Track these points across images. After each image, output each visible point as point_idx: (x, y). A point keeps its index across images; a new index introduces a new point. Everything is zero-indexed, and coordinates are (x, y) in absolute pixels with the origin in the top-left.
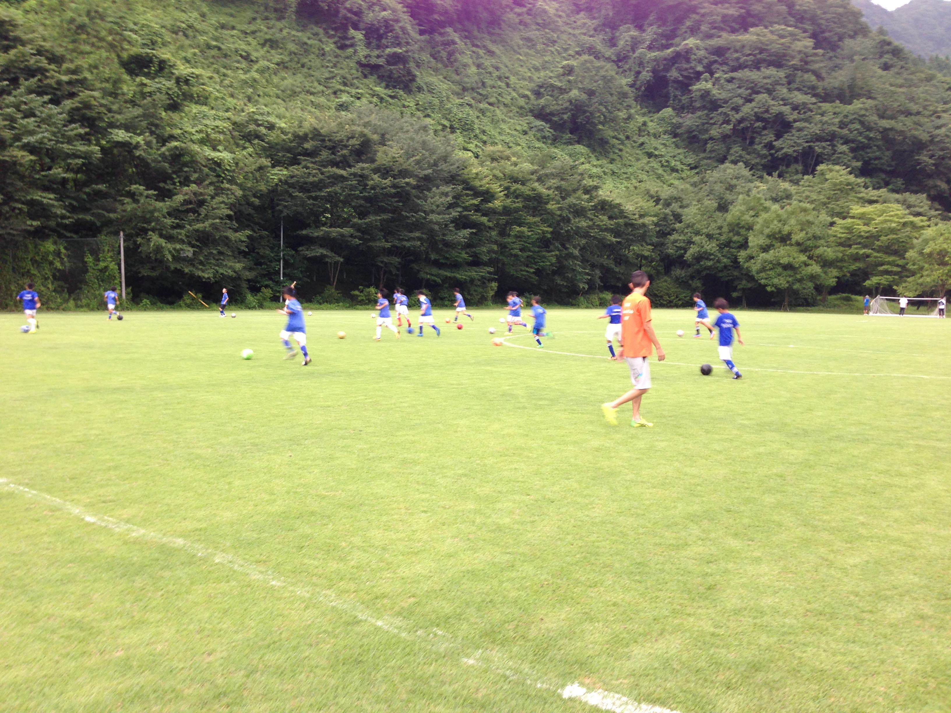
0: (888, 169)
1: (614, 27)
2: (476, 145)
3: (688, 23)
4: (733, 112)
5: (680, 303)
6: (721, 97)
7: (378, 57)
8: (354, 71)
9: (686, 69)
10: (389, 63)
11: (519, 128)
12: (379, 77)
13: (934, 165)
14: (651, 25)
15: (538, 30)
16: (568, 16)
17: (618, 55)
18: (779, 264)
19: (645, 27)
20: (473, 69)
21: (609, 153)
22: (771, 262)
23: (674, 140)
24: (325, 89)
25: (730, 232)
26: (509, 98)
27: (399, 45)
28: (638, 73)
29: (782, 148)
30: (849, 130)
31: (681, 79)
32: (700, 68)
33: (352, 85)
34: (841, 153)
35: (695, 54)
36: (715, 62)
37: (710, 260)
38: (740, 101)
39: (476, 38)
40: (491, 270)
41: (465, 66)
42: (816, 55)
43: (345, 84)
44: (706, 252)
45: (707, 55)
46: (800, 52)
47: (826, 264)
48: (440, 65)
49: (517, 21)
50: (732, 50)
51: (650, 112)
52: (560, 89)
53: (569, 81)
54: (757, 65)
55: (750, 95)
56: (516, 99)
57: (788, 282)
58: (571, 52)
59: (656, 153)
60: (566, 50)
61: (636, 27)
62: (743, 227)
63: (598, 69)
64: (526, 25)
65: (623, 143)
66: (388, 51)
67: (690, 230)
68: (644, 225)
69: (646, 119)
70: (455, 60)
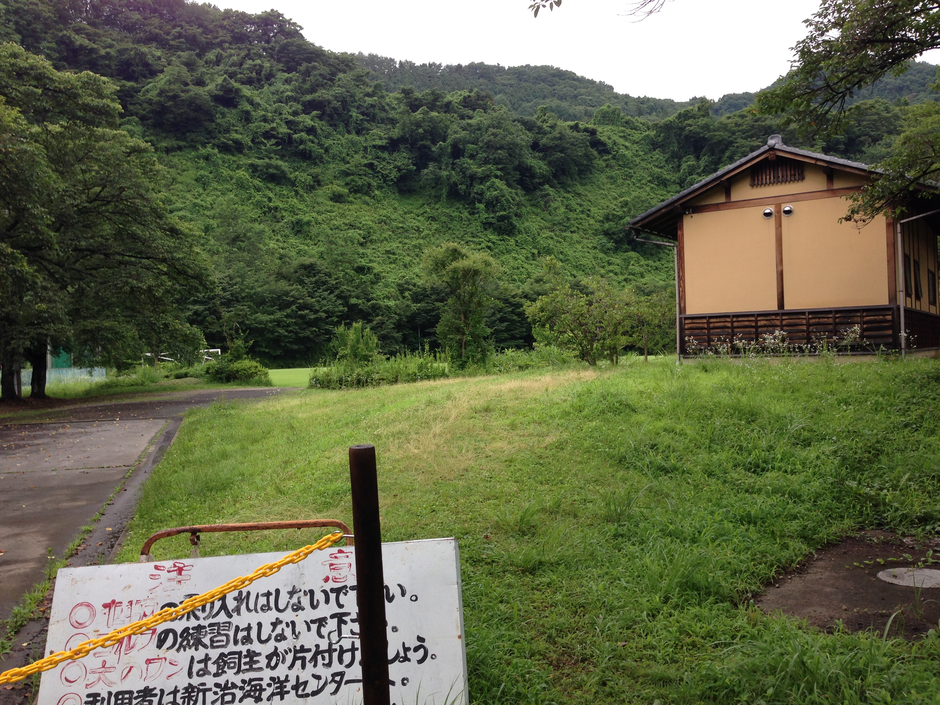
1: (680, 158)
7: (493, 218)
8: (479, 228)
11: (590, 245)
12: (493, 230)
14: (705, 155)
16: (646, 154)
19: (701, 157)
20: (562, 209)
26: (588, 225)
27: (505, 210)
39: (569, 186)
41: (556, 208)
49: (604, 165)
52: (619, 217)
56: (593, 224)
58: (644, 182)
61: (694, 157)
64: (611, 167)
66: (498, 214)
70: (549, 206)
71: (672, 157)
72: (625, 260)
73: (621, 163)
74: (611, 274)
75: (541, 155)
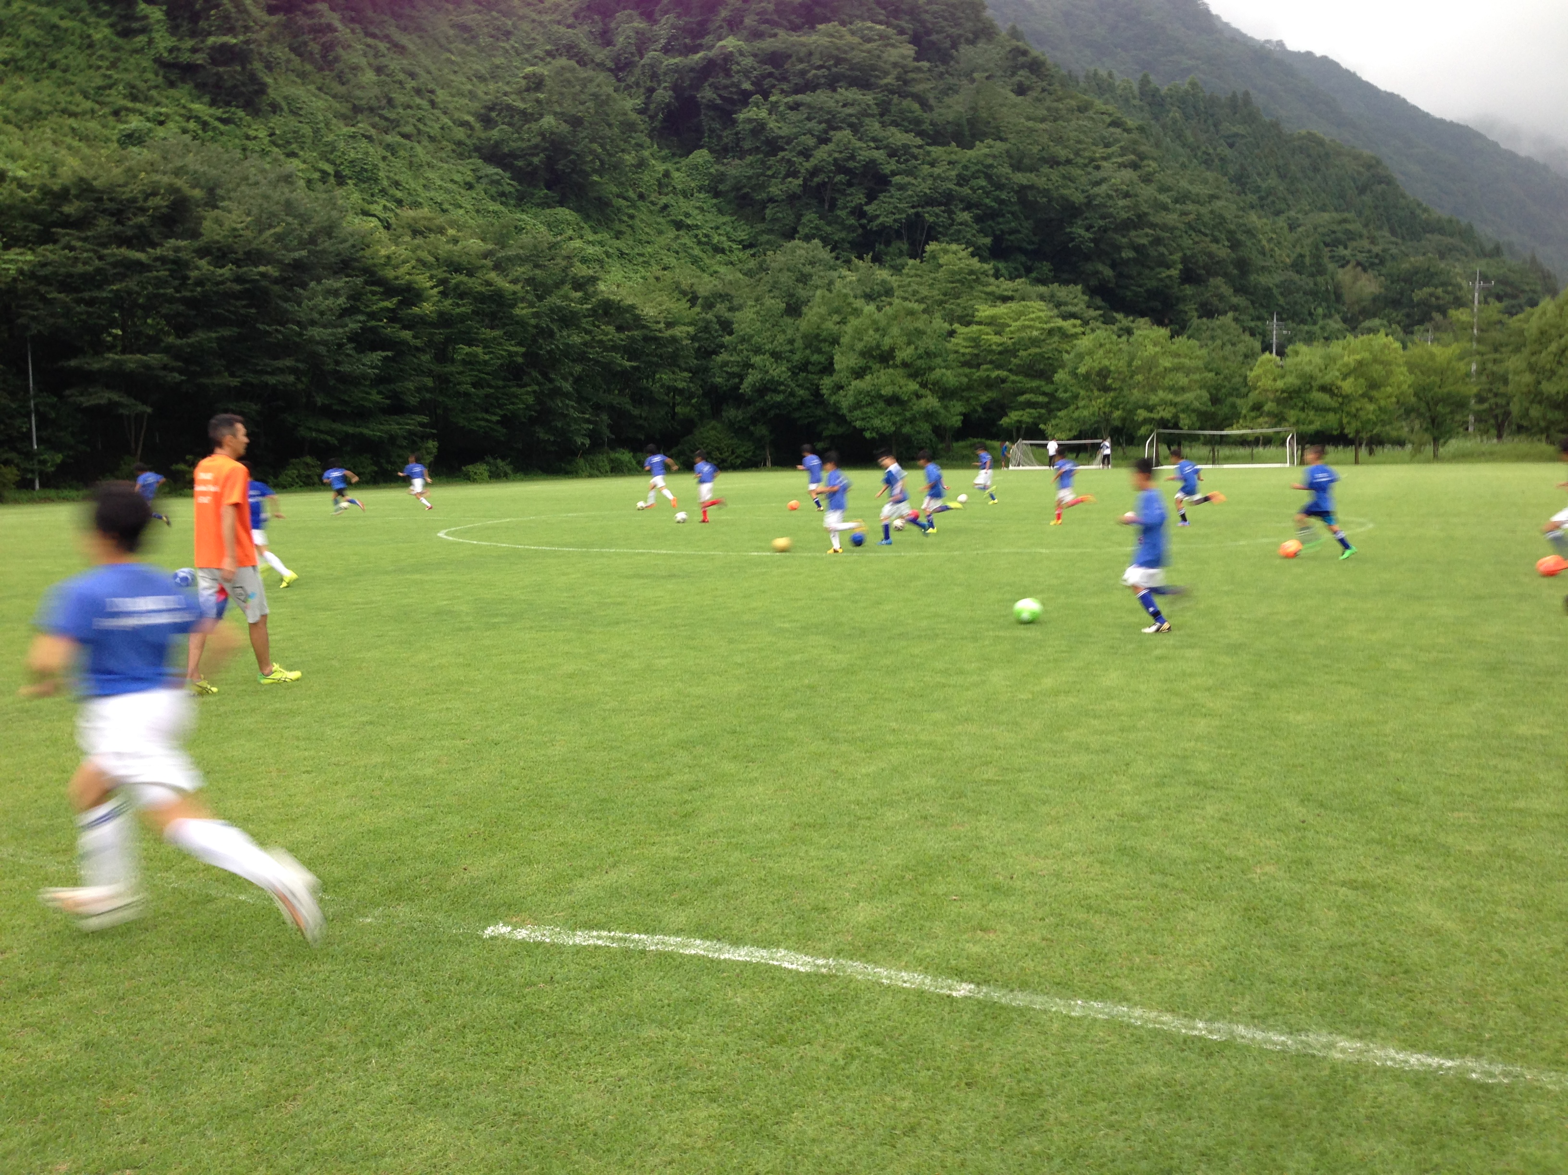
0: (1030, 247)
1: (607, 13)
2: (385, 207)
3: (724, 13)
4: (801, 159)
5: (739, 461)
6: (781, 133)
7: (194, 50)
8: (150, 75)
9: (726, 87)
10: (214, 62)
11: (457, 177)
12: (197, 86)
13: (1092, 240)
14: (666, 13)
15: (479, 12)
17: (616, 60)
18: (881, 396)
19: (657, 16)
20: (369, 76)
21: (613, 221)
22: (868, 394)
23: (715, 201)
24: (97, 107)
25: (806, 348)
26: (437, 126)
27: (231, 30)
28: (651, 90)
29: (878, 216)
30: (971, 188)
31: (719, 101)
32: (747, 86)
33: (147, 100)
34: (961, 224)
35: (738, 64)
36: (771, 75)
37: (779, 392)
38: (811, 142)
39: (371, 22)
40: (425, 419)
41: (355, 68)
42: (919, 70)
43: (134, 98)
44: (772, 381)
45: (756, 65)
46: (895, 65)
47: (946, 394)
50: (794, 58)
51: (674, 155)
52: (523, 113)
53: (538, 101)
54: (832, 84)
55: (826, 132)
56: (449, 128)
57: (894, 423)
58: (537, 52)
59: (689, 222)
60: (529, 47)
61: (641, 14)
62: (825, 340)
63: (584, 84)
65: (634, 206)
66: (211, 40)
67: (745, 346)
68: (674, 340)
69: (668, 166)
72: (549, 224)
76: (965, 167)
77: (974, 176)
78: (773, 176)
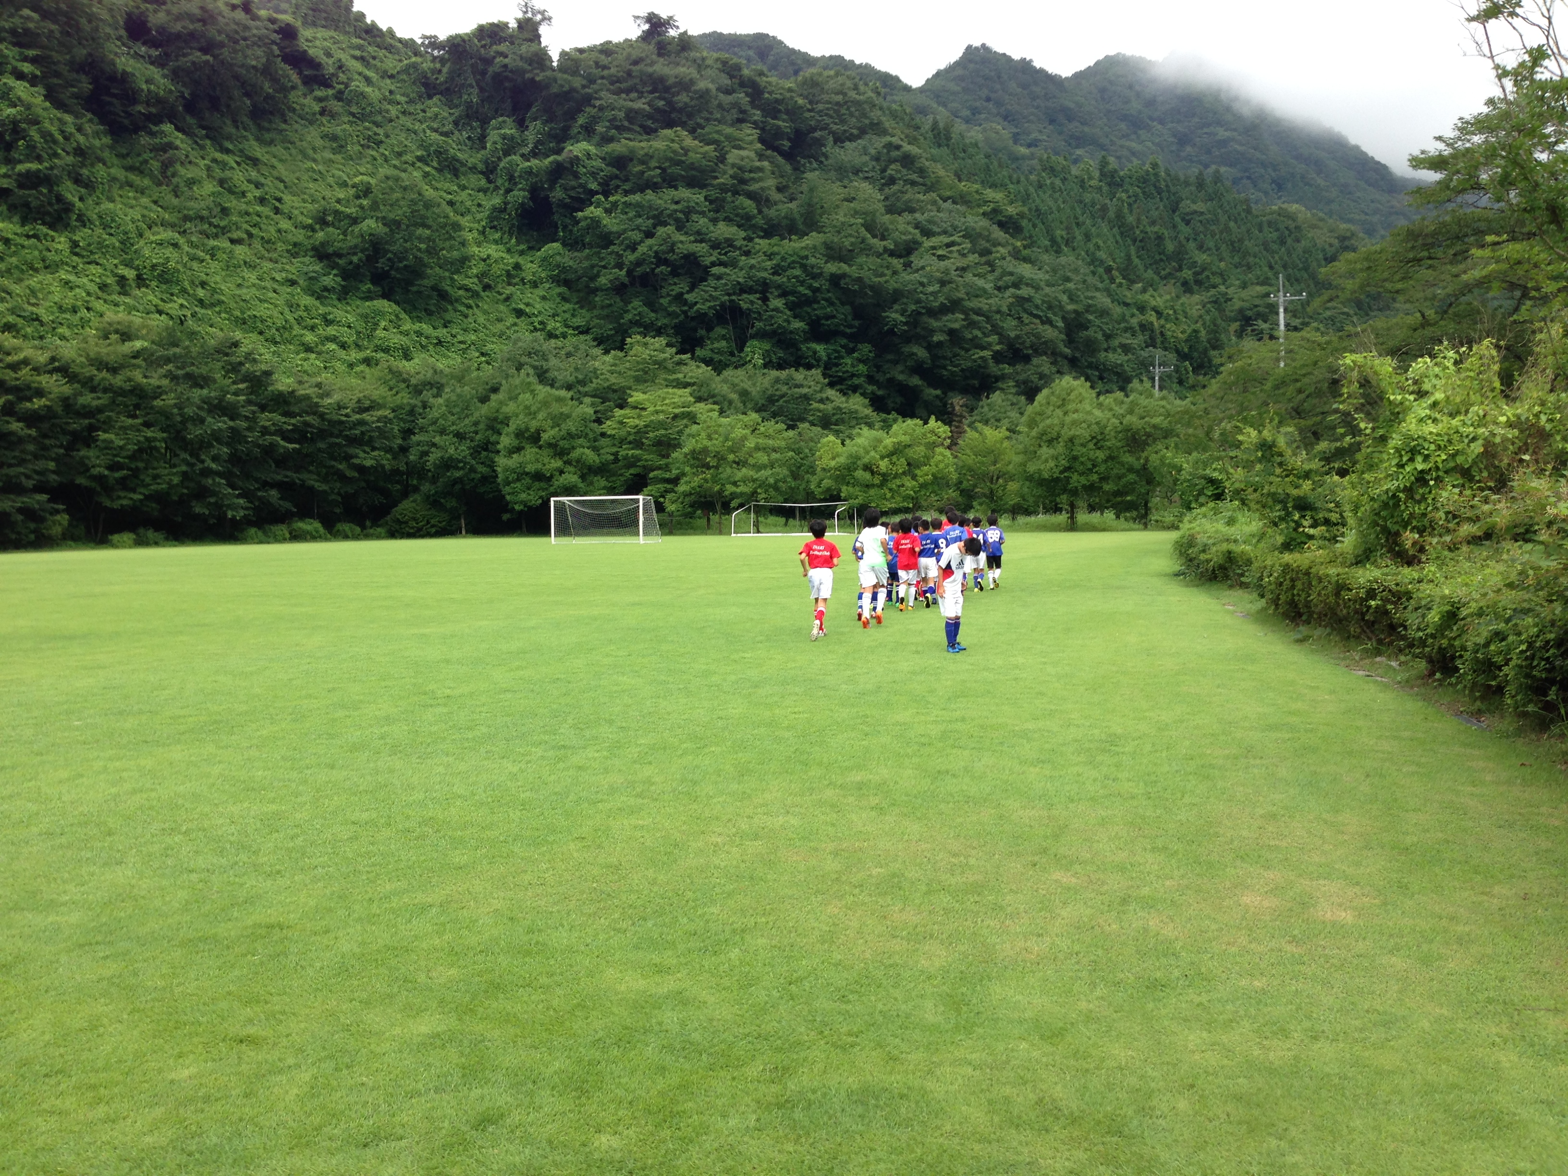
0: (848, 331)
1: (484, 122)
2: (182, 305)
3: (581, 120)
4: (627, 252)
5: (434, 529)
6: (615, 229)
9: (574, 188)
10: (21, 186)
11: (279, 275)
14: (535, 119)
15: (351, 123)
16: (411, 102)
17: (486, 162)
19: (527, 122)
20: (210, 187)
21: (446, 311)
23: (560, 290)
25: (486, 428)
26: (274, 230)
27: (39, 159)
28: (509, 191)
29: (697, 303)
30: (787, 277)
31: (567, 201)
32: (594, 186)
34: (773, 310)
35: (585, 166)
36: (617, 177)
37: (459, 469)
38: (636, 236)
39: (229, 138)
41: (193, 182)
42: (760, 169)
45: (603, 167)
46: (733, 165)
48: (147, 182)
49: (317, 108)
50: (634, 161)
51: (530, 248)
52: (349, 217)
53: (362, 207)
54: (671, 182)
55: (652, 227)
56: (287, 231)
59: (528, 310)
60: (399, 154)
61: (514, 121)
62: (501, 422)
63: (406, 189)
64: (333, 116)
65: (475, 295)
66: (20, 167)
69: (521, 258)
70: (174, 175)
71: (468, 116)
72: (365, 317)
73: (354, 109)
74: (333, 346)
75: (155, 53)
76: (783, 259)
77: (790, 266)
78: (604, 267)
